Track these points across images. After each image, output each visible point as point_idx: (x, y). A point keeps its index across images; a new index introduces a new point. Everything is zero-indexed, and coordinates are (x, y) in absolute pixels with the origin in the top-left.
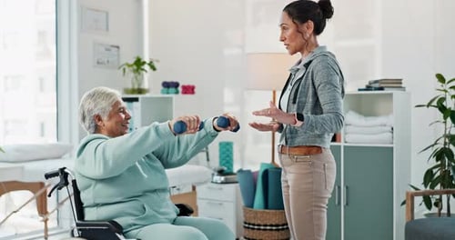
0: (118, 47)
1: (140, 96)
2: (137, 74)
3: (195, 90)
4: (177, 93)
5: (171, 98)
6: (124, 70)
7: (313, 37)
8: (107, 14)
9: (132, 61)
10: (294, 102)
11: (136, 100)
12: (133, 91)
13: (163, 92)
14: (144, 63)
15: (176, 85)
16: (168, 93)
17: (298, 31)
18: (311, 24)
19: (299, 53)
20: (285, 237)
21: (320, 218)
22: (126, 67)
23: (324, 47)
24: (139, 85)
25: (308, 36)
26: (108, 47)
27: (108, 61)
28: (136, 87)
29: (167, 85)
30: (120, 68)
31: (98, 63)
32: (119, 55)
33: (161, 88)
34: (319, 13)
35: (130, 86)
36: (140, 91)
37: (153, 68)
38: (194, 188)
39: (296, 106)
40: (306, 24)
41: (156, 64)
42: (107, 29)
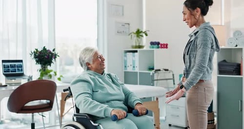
0: (129, 24)
1: (138, 50)
2: (138, 38)
3: (168, 46)
4: (158, 48)
5: (153, 50)
6: (131, 36)
7: (201, 17)
8: (123, 7)
9: (135, 31)
10: (187, 54)
11: (136, 51)
12: (136, 47)
13: (150, 48)
14: (142, 32)
15: (158, 44)
16: (153, 48)
17: (191, 14)
18: (199, 9)
19: (194, 26)
20: (213, 127)
21: (202, 118)
22: (132, 34)
23: (208, 23)
24: (139, 43)
25: (197, 16)
26: (124, 24)
27: (123, 32)
28: (137, 45)
29: (152, 43)
30: (129, 35)
31: (118, 32)
32: (129, 28)
33: (150, 45)
34: (203, 4)
35: (134, 44)
36: (140, 47)
37: (146, 35)
38: (157, 99)
39: (188, 56)
40: (196, 10)
41: (148, 32)
42: (123, 14)
